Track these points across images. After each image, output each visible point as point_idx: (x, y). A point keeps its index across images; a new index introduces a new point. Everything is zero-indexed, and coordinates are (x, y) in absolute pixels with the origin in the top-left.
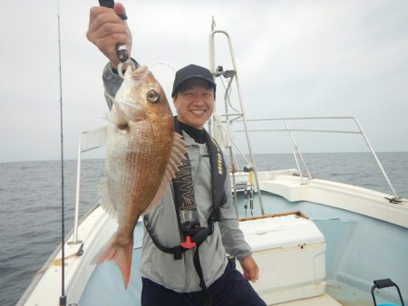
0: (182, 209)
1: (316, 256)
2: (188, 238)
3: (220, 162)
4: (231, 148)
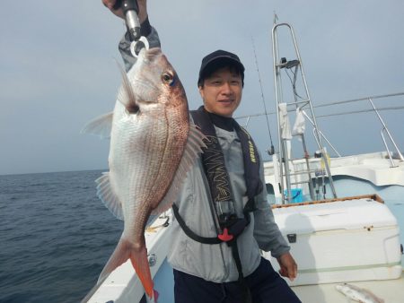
0: (217, 200)
2: (226, 230)
3: (252, 149)
4: (302, 135)
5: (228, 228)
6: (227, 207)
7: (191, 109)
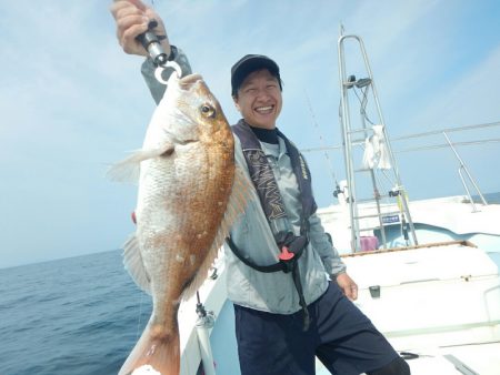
0: (272, 218)
1: (489, 290)
4: (372, 170)
5: (287, 246)
6: (283, 225)
7: (231, 124)
